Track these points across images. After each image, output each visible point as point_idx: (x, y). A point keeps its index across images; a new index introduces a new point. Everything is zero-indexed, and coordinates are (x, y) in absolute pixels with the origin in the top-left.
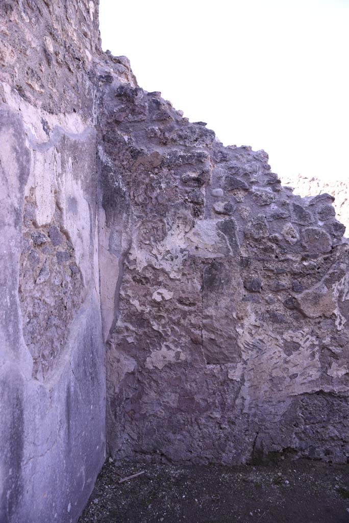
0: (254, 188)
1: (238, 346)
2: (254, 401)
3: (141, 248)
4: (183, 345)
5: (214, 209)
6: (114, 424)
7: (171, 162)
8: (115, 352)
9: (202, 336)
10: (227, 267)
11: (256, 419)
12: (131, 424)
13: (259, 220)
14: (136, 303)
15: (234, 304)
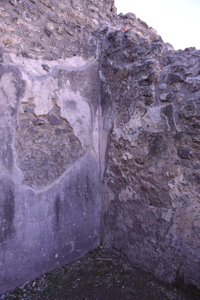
0: (188, 79)
1: (169, 196)
2: (179, 240)
3: (118, 127)
4: (137, 189)
5: (160, 98)
7: (133, 72)
8: (106, 188)
9: (147, 185)
10: (165, 139)
11: (180, 254)
12: (111, 231)
14: (115, 160)
15: (168, 166)
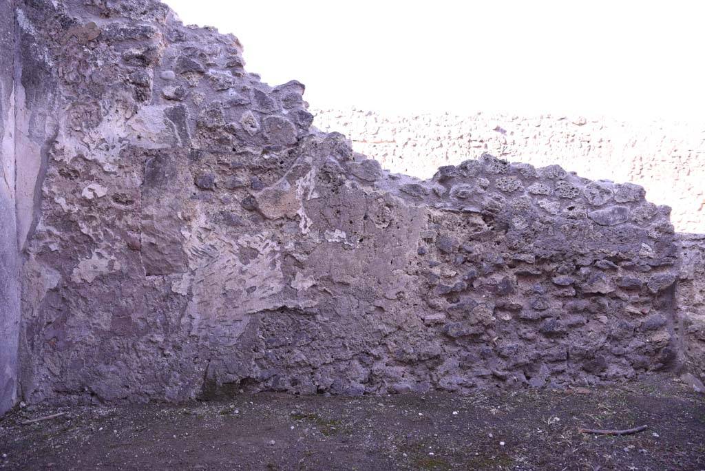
0: (211, 72)
1: (184, 252)
2: (204, 321)
3: (71, 136)
4: (118, 251)
5: (163, 93)
6: (30, 357)
7: (111, 36)
8: (34, 264)
9: (140, 241)
10: (173, 159)
11: (207, 343)
12: (53, 355)
13: (214, 107)
14: (62, 201)
15: (179, 202)
